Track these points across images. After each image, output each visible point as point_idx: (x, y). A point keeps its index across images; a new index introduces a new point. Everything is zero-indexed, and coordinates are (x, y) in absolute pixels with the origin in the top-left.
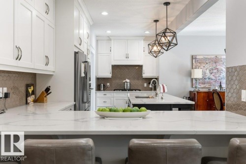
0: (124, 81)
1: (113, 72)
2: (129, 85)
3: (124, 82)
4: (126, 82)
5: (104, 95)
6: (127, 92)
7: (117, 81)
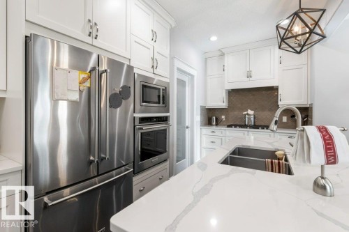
0: (245, 113)
1: (230, 101)
2: (252, 119)
3: (245, 115)
4: (248, 114)
5: (213, 132)
6: (248, 129)
7: (236, 113)
